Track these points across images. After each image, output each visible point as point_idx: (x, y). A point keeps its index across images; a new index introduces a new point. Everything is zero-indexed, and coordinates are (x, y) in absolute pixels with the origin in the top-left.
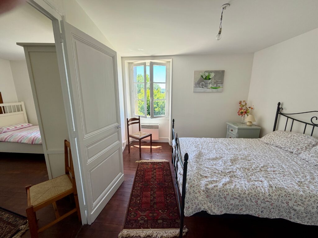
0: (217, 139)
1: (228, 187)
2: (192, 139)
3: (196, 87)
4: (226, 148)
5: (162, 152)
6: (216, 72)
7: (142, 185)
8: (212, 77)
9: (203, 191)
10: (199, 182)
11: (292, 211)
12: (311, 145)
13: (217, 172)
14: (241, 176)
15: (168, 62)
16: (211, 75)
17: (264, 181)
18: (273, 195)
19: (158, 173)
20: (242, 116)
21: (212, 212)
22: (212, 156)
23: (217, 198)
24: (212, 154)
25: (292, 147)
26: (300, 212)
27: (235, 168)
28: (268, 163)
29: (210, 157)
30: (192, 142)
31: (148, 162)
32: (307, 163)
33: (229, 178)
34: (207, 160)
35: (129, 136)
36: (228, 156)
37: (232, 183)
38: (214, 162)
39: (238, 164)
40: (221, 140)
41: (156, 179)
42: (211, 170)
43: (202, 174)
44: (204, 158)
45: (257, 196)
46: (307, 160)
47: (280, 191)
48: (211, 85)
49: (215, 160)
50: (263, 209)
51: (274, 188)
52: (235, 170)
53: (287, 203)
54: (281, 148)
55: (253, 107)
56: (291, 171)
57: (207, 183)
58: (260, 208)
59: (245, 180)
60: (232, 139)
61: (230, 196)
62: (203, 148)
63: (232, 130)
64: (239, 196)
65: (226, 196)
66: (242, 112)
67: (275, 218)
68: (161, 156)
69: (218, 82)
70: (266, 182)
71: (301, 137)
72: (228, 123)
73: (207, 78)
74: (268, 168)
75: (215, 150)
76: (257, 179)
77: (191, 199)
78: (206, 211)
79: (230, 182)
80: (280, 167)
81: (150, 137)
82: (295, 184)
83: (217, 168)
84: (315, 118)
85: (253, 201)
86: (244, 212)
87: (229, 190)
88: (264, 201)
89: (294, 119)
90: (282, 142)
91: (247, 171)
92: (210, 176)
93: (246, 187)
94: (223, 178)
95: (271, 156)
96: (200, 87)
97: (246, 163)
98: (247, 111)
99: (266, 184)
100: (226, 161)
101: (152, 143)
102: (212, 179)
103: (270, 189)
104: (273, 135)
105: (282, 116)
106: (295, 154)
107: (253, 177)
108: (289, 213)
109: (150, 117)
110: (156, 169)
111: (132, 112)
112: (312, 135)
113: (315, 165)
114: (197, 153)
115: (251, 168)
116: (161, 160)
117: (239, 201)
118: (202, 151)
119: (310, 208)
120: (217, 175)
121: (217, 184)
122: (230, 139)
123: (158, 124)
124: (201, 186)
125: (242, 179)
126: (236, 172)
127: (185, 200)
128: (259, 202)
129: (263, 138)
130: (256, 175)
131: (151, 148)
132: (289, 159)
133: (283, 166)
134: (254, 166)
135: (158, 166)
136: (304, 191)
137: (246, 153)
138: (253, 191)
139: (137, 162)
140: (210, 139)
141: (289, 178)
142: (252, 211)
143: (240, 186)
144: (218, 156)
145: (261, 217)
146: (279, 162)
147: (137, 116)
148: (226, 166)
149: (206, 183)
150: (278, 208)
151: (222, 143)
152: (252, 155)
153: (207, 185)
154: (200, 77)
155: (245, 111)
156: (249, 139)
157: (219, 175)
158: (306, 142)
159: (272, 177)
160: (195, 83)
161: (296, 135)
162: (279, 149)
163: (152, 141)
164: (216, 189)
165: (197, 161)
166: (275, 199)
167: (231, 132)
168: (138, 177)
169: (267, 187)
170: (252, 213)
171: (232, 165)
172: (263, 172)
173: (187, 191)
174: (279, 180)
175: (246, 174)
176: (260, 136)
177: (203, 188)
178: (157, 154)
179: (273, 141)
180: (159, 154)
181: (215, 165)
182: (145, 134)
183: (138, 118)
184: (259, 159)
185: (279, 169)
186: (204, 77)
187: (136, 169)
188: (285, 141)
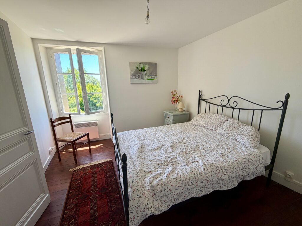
0: (157, 127)
1: (171, 177)
2: (133, 132)
3: (132, 78)
4: (166, 135)
5: (104, 150)
6: (150, 64)
7: (78, 199)
8: (147, 68)
9: (148, 191)
10: (143, 180)
11: (221, 182)
12: (223, 122)
13: (160, 163)
14: (181, 161)
15: (99, 51)
16: (146, 67)
17: (199, 161)
18: (208, 172)
19: (99, 177)
20: (175, 104)
21: (160, 211)
22: (154, 146)
23: (163, 192)
24: (154, 145)
25: (212, 126)
26: (226, 181)
27: (175, 154)
28: (199, 142)
29: (152, 148)
30: (134, 135)
31: (87, 167)
32: (223, 136)
33: (172, 166)
34: (149, 152)
35: (56, 140)
36: (168, 143)
37: (174, 171)
38: (157, 153)
39: (177, 149)
40: (160, 128)
41: (96, 186)
42: (155, 162)
43: (146, 170)
44: (146, 150)
45: (196, 177)
46: (222, 134)
47: (212, 167)
48: (146, 77)
49: (157, 150)
50: (202, 188)
51: (207, 166)
52: (175, 157)
53: (217, 176)
54: (205, 127)
55: (182, 96)
56: (215, 146)
57: (152, 179)
58: (199, 188)
59: (184, 164)
60: (170, 125)
61: (174, 187)
62: (145, 139)
63: (168, 118)
64: (182, 184)
65: (171, 188)
66: (175, 101)
67: (210, 192)
68: (103, 155)
69: (152, 74)
70: (200, 161)
71: (216, 117)
72: (165, 112)
73: (143, 70)
74: (199, 147)
75: (156, 139)
76: (193, 161)
77: (136, 206)
78: (154, 214)
79: (173, 171)
80: (207, 144)
81: (87, 136)
82: (220, 157)
83: (160, 158)
84: (223, 101)
85: (194, 183)
86: (188, 197)
87: (173, 181)
88: (202, 181)
89: (210, 103)
90: (205, 123)
91: (185, 154)
92: (154, 170)
93: (186, 172)
94: (166, 167)
95: (200, 135)
96: (137, 79)
97: (183, 146)
98: (178, 100)
99: (201, 163)
100: (167, 149)
101: (90, 143)
102: (156, 173)
103: (205, 167)
104: (198, 118)
105: (202, 101)
106: (214, 130)
107: (190, 159)
108: (219, 184)
109: (85, 113)
110: (97, 173)
111: (60, 110)
112: (222, 114)
113: (227, 137)
114: (139, 146)
115: (188, 150)
116: (103, 160)
117: (182, 188)
118: (144, 143)
119: (231, 175)
120: (160, 166)
121: (162, 177)
122: (168, 126)
123: (96, 120)
124: (145, 185)
125: (182, 164)
126: (176, 158)
127: (129, 210)
128: (198, 182)
129: (192, 121)
130: (192, 157)
131: (90, 149)
132: (211, 135)
133: (209, 142)
134: (189, 148)
135: (100, 168)
136: (226, 162)
137: (181, 136)
138: (193, 173)
139: (71, 170)
140: (151, 128)
141: (215, 152)
142: (194, 193)
143: (181, 173)
144: (159, 145)
145: (201, 196)
146: (206, 140)
147: (66, 114)
148: (168, 154)
149: (150, 179)
150: (212, 183)
151: (161, 131)
152: (186, 137)
153: (152, 182)
154: (135, 68)
155: (177, 99)
156: (182, 123)
157: (162, 166)
158: (219, 120)
159: (204, 155)
160: (131, 75)
161: (213, 116)
162: (204, 129)
163: (90, 141)
164: (161, 184)
165: (139, 155)
166: (209, 176)
167: (168, 119)
168: (73, 189)
169: (202, 166)
170: (194, 195)
171: (172, 152)
172: (197, 152)
173: (130, 197)
174: (209, 157)
175: (185, 158)
176: (189, 120)
177: (147, 188)
178: (98, 154)
179: (199, 123)
180: (100, 154)
181: (158, 155)
182: (80, 134)
183: (68, 116)
184: (192, 141)
185: (207, 146)
186: (140, 69)
187: (69, 181)
188: (207, 121)
